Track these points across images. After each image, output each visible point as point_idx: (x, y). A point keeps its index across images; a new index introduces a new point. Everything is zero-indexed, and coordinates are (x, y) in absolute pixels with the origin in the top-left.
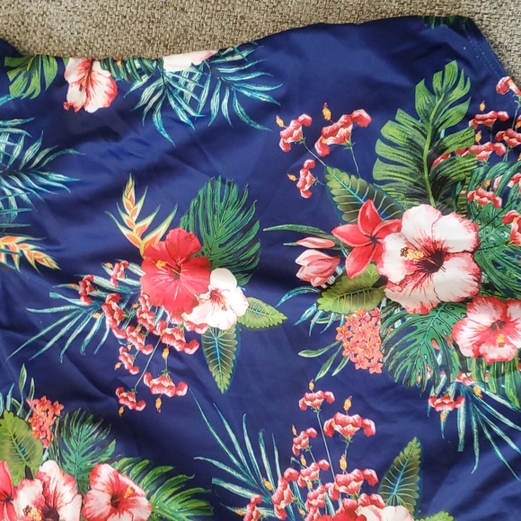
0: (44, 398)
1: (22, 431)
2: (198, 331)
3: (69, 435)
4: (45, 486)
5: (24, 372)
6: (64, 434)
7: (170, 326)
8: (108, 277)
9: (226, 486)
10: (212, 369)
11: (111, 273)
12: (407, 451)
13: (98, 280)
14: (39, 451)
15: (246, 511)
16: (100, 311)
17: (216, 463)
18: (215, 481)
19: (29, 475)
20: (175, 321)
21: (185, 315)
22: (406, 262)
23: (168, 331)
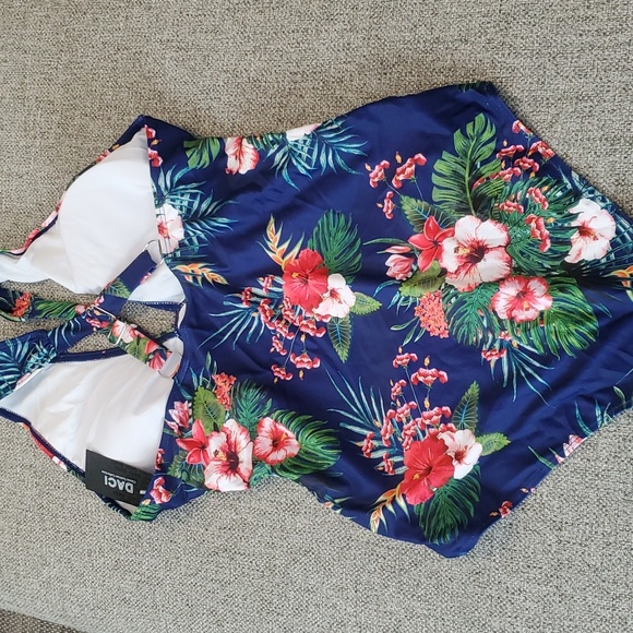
0: (223, 374)
1: (211, 399)
2: (324, 320)
3: (240, 397)
4: (228, 437)
5: (209, 357)
6: (237, 397)
7: (306, 318)
8: (261, 288)
9: (349, 427)
10: (335, 347)
11: (263, 284)
12: (470, 391)
13: (255, 290)
14: (223, 413)
15: (364, 444)
16: (257, 311)
17: (342, 412)
18: (341, 424)
19: (216, 429)
20: (308, 315)
21: (314, 310)
22: (458, 257)
23: (304, 322)
